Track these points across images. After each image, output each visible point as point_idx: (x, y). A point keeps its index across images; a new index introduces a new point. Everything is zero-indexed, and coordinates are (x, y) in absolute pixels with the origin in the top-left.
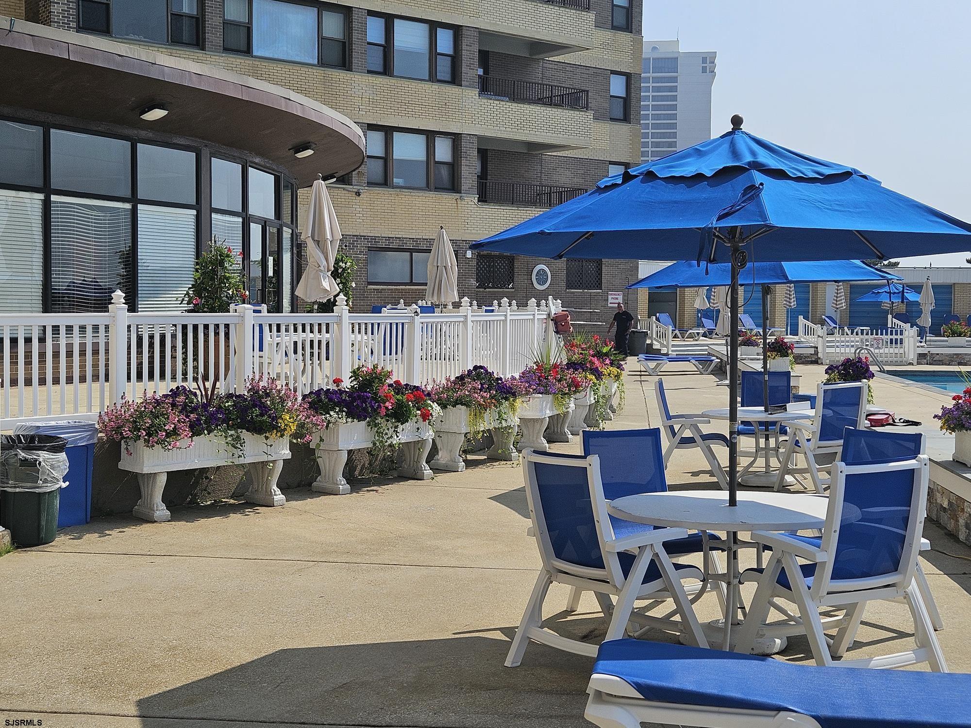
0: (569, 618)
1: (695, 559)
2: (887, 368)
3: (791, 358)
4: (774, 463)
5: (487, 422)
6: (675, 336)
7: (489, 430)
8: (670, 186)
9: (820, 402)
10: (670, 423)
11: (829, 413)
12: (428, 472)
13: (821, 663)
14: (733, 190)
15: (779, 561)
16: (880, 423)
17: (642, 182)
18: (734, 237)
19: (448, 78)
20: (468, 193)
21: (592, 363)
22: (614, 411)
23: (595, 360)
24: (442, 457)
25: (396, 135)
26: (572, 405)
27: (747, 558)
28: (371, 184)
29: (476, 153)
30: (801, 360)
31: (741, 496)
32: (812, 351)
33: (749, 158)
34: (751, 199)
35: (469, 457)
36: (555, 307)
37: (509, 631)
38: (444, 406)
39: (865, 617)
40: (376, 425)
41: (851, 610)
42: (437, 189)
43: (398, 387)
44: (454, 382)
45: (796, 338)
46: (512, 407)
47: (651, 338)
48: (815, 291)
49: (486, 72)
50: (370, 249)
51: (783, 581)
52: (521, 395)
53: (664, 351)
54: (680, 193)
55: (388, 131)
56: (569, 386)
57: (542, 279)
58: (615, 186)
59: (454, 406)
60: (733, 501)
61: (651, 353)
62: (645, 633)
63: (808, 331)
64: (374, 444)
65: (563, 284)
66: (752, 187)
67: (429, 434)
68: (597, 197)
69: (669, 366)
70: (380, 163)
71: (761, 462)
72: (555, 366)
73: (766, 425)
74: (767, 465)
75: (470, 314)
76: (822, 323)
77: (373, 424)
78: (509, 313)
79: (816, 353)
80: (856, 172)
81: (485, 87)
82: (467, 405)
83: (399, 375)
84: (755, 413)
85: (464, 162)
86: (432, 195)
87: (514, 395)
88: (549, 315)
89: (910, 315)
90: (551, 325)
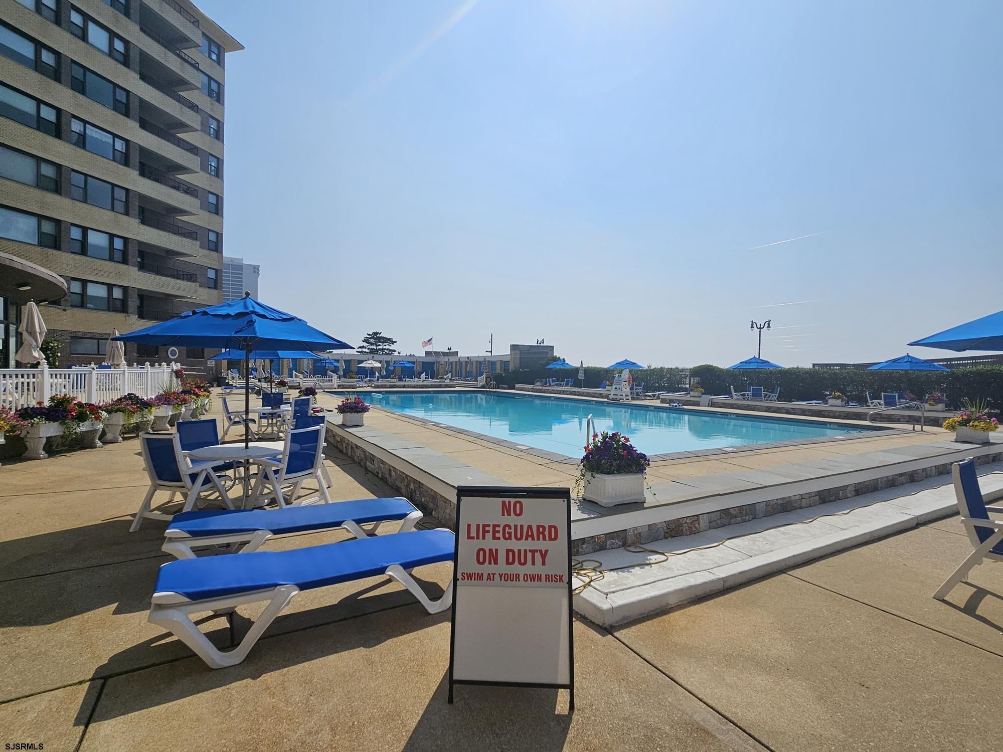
0: (169, 505)
1: (230, 473)
2: (326, 390)
3: (287, 387)
4: (275, 429)
5: (135, 419)
6: (240, 379)
7: (136, 423)
8: (215, 318)
9: (293, 404)
10: (229, 415)
11: (298, 408)
12: (99, 444)
13: (281, 508)
14: (243, 322)
15: (264, 469)
16: (318, 411)
17: (201, 315)
18: (247, 340)
19: (120, 260)
20: (132, 313)
21: (194, 391)
22: (206, 411)
23: (196, 390)
24: (109, 436)
25: (89, 285)
26: (183, 409)
27: (253, 469)
28: (72, 306)
29: (136, 296)
30: (291, 388)
31: (250, 444)
32: (298, 384)
33: (251, 309)
34: (250, 325)
35: (125, 436)
36: (176, 366)
37: (134, 515)
38: (109, 412)
39: (303, 486)
40: (65, 424)
41: (295, 485)
42: (114, 311)
43: (80, 405)
44: (116, 401)
45: (292, 379)
46: (150, 411)
47: (229, 380)
48: (300, 361)
49: (142, 260)
50: (72, 337)
51: (266, 477)
52: (154, 406)
53: (234, 385)
54: (219, 321)
55: (84, 283)
56: (181, 401)
57: (173, 353)
58: (188, 316)
59: (116, 412)
60: (247, 447)
61: (228, 385)
62: (207, 506)
63: (297, 377)
64: (64, 433)
65: (185, 356)
66: (251, 321)
67: (100, 426)
68: (180, 320)
69: (236, 391)
70: (79, 296)
71: (270, 429)
72: (174, 393)
73: (272, 414)
74: (273, 430)
75: (126, 369)
76: (303, 373)
77: (63, 423)
78: (149, 369)
79: (300, 385)
80: (296, 318)
81: (142, 267)
82: (123, 411)
83: (82, 398)
84: (268, 409)
85: (130, 299)
86: (111, 313)
87: (151, 406)
88: (172, 370)
89: (335, 371)
90: (174, 374)
